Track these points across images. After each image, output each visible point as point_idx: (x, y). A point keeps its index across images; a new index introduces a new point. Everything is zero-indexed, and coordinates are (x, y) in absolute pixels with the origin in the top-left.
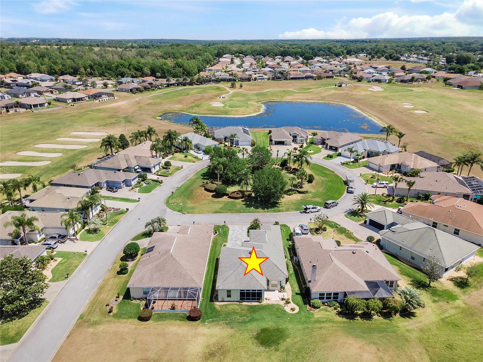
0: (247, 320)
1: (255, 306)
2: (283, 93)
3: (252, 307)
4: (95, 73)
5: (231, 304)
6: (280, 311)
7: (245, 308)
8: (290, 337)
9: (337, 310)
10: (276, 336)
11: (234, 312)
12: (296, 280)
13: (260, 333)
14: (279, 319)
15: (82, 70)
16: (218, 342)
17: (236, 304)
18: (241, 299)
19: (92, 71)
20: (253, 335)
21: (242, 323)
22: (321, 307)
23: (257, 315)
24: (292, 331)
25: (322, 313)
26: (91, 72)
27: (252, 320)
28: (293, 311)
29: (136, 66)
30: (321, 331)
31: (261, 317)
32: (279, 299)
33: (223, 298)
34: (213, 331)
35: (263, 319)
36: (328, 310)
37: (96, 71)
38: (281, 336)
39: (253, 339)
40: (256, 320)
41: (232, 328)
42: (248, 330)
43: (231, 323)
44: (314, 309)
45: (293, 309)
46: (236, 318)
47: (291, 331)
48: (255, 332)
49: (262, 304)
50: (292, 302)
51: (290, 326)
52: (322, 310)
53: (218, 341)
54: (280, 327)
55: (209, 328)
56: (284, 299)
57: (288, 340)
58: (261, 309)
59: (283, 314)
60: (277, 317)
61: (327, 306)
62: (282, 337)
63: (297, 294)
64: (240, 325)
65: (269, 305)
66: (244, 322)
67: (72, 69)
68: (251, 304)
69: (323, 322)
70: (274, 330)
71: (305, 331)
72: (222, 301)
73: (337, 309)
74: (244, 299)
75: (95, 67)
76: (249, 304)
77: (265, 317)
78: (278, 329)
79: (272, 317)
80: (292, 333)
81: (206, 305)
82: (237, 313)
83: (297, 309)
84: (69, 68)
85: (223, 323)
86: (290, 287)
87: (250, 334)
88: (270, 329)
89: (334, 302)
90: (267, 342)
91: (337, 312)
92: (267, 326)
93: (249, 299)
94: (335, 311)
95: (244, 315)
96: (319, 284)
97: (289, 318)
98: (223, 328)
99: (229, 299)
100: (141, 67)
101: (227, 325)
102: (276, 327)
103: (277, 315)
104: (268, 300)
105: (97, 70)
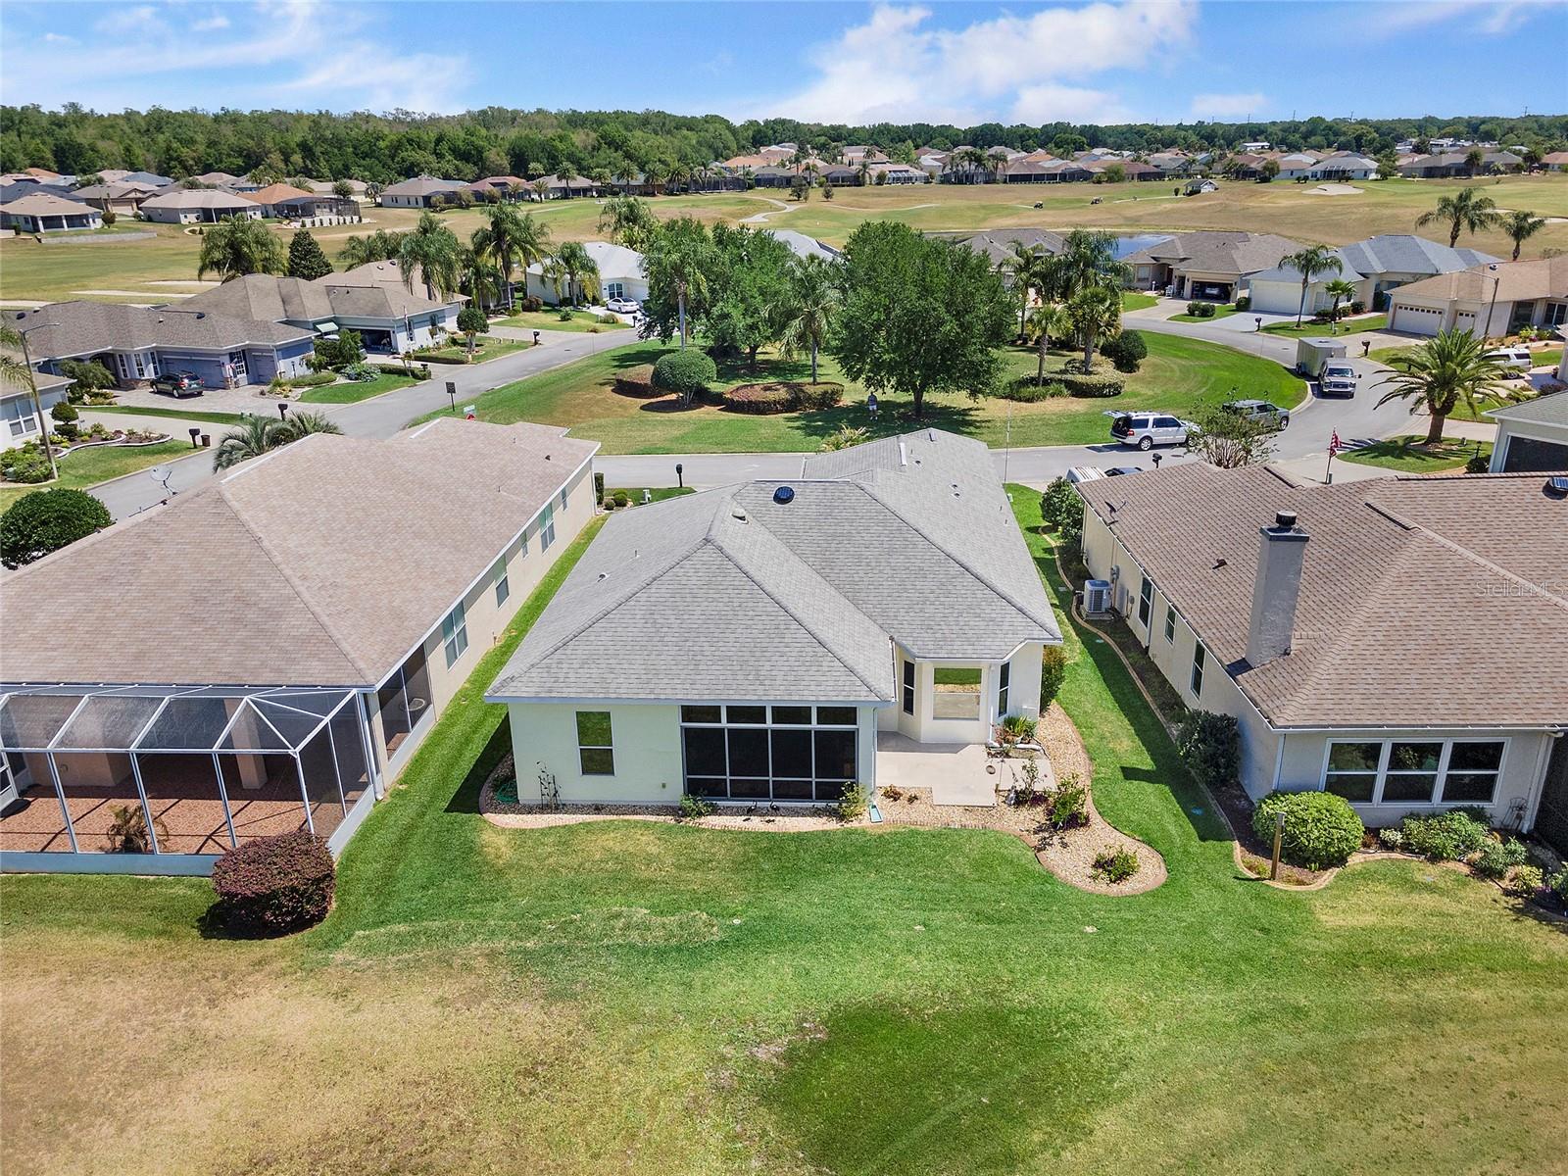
0: (717, 934)
1: (800, 838)
2: (983, 211)
3: (775, 845)
4: (318, 171)
5: (605, 828)
6: (1006, 874)
7: (719, 851)
8: (1124, 1094)
9: (1506, 883)
10: (974, 1082)
11: (624, 878)
12: (1107, 696)
13: (816, 1050)
14: (998, 936)
15: (275, 158)
16: (375, 1131)
17: (646, 825)
18: (693, 788)
19: (308, 162)
20: (753, 1063)
21: (661, 954)
22: (1355, 860)
23: (804, 904)
24: (1137, 1039)
25: (1375, 898)
26: (307, 166)
27: (753, 933)
28: (1122, 876)
29: (460, 143)
30: (1446, 1050)
31: (845, 918)
32: (991, 799)
33: (549, 781)
34: (368, 1015)
35: (859, 930)
36: (1419, 877)
37: (323, 163)
38: (1027, 1080)
39: (744, 1101)
40: (800, 935)
41: (553, 996)
42: (705, 1014)
43: (566, 951)
44: (1296, 872)
45: (1114, 868)
46: (618, 916)
47: (1128, 1034)
48: (770, 1041)
49: (855, 824)
50: (1096, 819)
51: (1108, 994)
52: (1366, 875)
53: (376, 1112)
54: (1018, 998)
55: (341, 995)
56: (1038, 799)
57: (1107, 1123)
58: (845, 858)
59: (1034, 898)
60: (980, 916)
61: (1406, 848)
62: (1036, 1094)
63: (1130, 773)
64: (640, 974)
65: (914, 833)
66: (679, 949)
67: (240, 155)
68: (771, 828)
69: (1426, 967)
70: (960, 1024)
71: (1264, 1037)
72: (544, 808)
73: (1501, 875)
74: (716, 790)
75: (318, 150)
76: (756, 824)
77: (878, 914)
78: (996, 1020)
79: (939, 918)
80: (1140, 1052)
81: (411, 828)
82: (642, 886)
83: (1150, 871)
84: (229, 155)
85: (491, 956)
86: (1068, 730)
87: (723, 1059)
88: (916, 1012)
89: (1463, 824)
90: (889, 1138)
91: (1507, 893)
92: (890, 988)
93: (758, 792)
94: (1492, 889)
95: (696, 901)
96: (1325, 670)
97: (1089, 929)
98: (476, 997)
99: (595, 788)
100: (476, 149)
101: (522, 969)
102: (974, 1001)
103: (977, 906)
104: (903, 801)
105: (327, 161)
